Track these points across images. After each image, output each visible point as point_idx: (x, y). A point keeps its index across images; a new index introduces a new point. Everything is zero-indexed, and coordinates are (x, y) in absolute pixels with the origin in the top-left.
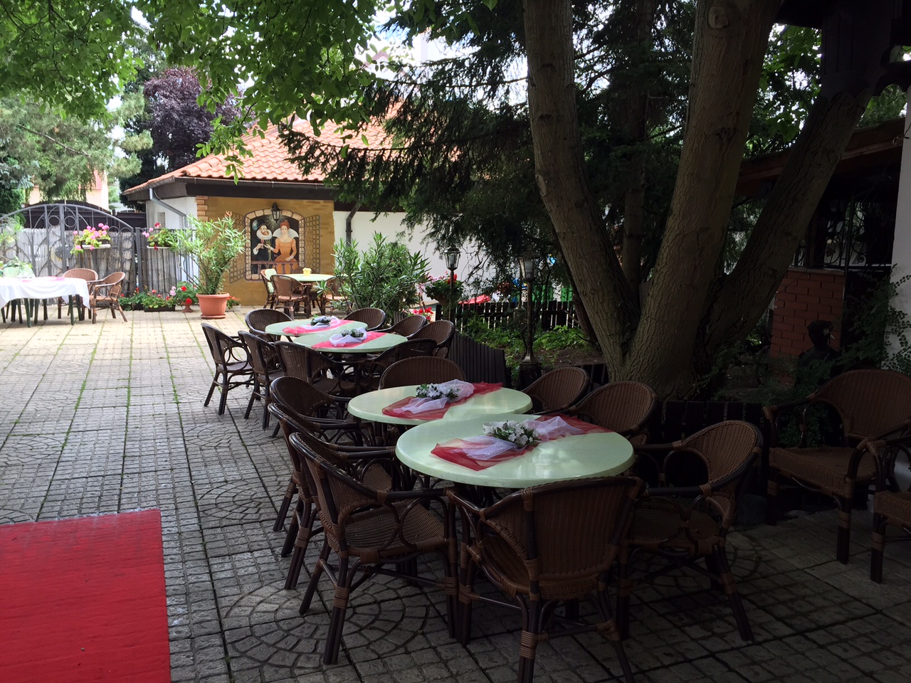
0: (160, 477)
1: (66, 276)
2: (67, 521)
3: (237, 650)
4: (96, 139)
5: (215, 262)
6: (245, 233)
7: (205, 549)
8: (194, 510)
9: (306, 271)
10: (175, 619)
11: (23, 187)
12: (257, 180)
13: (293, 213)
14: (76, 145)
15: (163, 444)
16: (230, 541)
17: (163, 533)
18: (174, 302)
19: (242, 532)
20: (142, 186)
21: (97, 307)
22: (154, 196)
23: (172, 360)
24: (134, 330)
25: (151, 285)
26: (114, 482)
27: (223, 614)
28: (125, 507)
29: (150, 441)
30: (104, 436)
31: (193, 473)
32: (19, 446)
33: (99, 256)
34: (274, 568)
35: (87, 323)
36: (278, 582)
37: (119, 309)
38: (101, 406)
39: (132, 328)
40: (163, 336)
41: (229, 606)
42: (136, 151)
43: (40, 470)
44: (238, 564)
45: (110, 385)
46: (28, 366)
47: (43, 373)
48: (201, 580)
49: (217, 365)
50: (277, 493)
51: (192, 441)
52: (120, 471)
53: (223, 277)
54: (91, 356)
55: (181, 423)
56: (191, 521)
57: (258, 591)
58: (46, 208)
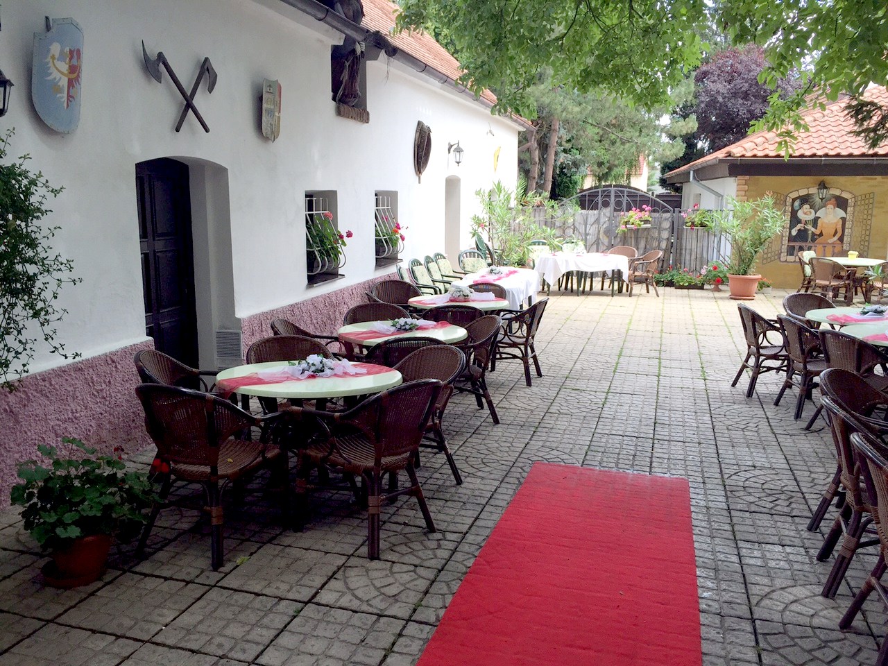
0: (688, 449)
1: (611, 253)
2: (606, 471)
3: (769, 644)
4: (646, 127)
5: (749, 242)
6: (785, 212)
7: (733, 529)
8: (721, 488)
9: (853, 254)
10: (704, 591)
11: (581, 174)
12: (806, 157)
13: (842, 191)
14: (628, 134)
15: (691, 417)
16: (759, 528)
17: (691, 503)
18: (704, 281)
19: (772, 522)
20: (682, 168)
21: (635, 282)
22: (694, 178)
23: (700, 337)
24: (665, 304)
25: (683, 263)
26: (646, 444)
27: (754, 601)
28: (656, 470)
29: (679, 413)
30: (638, 400)
31: (720, 451)
32: (569, 398)
33: (639, 235)
34: (808, 569)
35: (625, 295)
36: (813, 586)
37: (653, 285)
38: (635, 372)
39: (663, 303)
40: (692, 313)
41: (760, 596)
42: (680, 136)
43: (585, 422)
44: (768, 555)
45: (644, 354)
46: (577, 329)
47: (588, 337)
48: (729, 560)
49: (749, 347)
50: (810, 490)
51: (719, 419)
52: (652, 436)
53: (757, 258)
54: (627, 326)
55: (708, 400)
56: (719, 499)
57: (792, 589)
58: (600, 192)
